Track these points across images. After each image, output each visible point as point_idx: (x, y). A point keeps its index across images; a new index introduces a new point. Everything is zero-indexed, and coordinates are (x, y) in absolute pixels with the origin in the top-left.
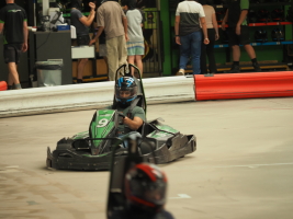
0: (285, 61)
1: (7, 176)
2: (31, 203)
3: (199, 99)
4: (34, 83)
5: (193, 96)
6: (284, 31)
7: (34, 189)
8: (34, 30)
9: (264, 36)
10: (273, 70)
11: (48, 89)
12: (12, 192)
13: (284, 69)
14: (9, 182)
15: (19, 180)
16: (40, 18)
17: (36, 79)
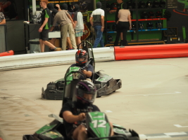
0: (163, 39)
1: (14, 101)
2: (26, 116)
3: (117, 59)
4: (28, 51)
5: (114, 58)
6: (162, 23)
7: (28, 108)
8: (28, 23)
9: (151, 26)
10: (156, 44)
11: (36, 54)
12: (16, 110)
13: (162, 43)
14: (15, 104)
15: (20, 103)
16: (31, 16)
17: (29, 49)
